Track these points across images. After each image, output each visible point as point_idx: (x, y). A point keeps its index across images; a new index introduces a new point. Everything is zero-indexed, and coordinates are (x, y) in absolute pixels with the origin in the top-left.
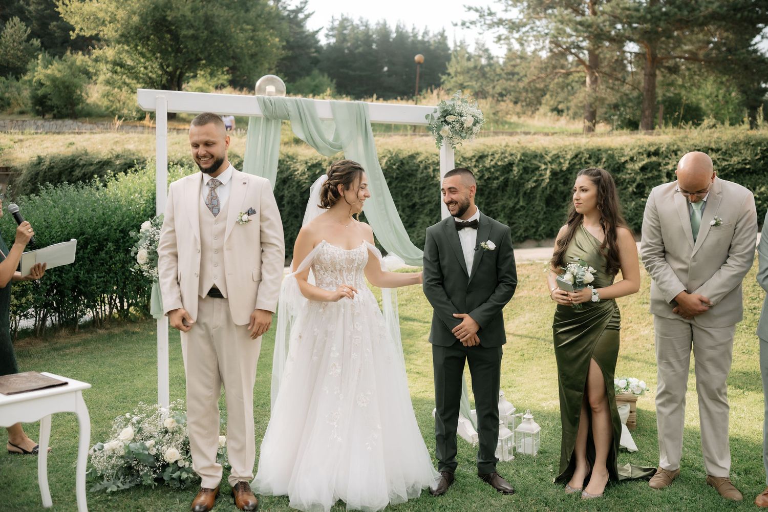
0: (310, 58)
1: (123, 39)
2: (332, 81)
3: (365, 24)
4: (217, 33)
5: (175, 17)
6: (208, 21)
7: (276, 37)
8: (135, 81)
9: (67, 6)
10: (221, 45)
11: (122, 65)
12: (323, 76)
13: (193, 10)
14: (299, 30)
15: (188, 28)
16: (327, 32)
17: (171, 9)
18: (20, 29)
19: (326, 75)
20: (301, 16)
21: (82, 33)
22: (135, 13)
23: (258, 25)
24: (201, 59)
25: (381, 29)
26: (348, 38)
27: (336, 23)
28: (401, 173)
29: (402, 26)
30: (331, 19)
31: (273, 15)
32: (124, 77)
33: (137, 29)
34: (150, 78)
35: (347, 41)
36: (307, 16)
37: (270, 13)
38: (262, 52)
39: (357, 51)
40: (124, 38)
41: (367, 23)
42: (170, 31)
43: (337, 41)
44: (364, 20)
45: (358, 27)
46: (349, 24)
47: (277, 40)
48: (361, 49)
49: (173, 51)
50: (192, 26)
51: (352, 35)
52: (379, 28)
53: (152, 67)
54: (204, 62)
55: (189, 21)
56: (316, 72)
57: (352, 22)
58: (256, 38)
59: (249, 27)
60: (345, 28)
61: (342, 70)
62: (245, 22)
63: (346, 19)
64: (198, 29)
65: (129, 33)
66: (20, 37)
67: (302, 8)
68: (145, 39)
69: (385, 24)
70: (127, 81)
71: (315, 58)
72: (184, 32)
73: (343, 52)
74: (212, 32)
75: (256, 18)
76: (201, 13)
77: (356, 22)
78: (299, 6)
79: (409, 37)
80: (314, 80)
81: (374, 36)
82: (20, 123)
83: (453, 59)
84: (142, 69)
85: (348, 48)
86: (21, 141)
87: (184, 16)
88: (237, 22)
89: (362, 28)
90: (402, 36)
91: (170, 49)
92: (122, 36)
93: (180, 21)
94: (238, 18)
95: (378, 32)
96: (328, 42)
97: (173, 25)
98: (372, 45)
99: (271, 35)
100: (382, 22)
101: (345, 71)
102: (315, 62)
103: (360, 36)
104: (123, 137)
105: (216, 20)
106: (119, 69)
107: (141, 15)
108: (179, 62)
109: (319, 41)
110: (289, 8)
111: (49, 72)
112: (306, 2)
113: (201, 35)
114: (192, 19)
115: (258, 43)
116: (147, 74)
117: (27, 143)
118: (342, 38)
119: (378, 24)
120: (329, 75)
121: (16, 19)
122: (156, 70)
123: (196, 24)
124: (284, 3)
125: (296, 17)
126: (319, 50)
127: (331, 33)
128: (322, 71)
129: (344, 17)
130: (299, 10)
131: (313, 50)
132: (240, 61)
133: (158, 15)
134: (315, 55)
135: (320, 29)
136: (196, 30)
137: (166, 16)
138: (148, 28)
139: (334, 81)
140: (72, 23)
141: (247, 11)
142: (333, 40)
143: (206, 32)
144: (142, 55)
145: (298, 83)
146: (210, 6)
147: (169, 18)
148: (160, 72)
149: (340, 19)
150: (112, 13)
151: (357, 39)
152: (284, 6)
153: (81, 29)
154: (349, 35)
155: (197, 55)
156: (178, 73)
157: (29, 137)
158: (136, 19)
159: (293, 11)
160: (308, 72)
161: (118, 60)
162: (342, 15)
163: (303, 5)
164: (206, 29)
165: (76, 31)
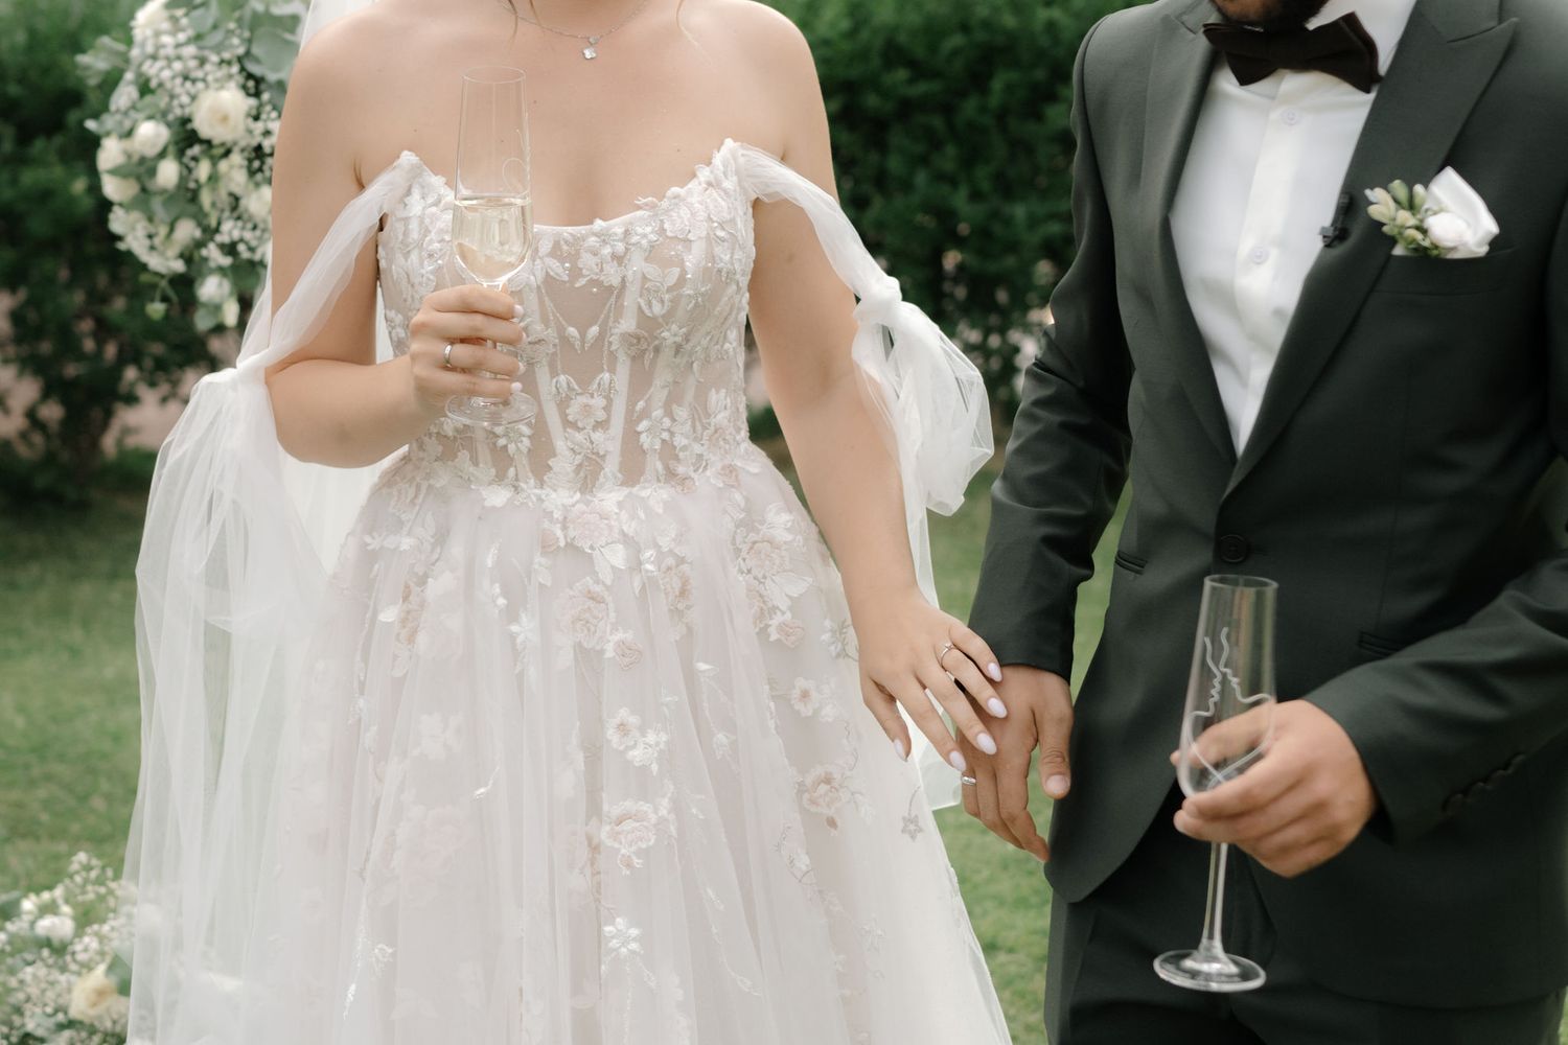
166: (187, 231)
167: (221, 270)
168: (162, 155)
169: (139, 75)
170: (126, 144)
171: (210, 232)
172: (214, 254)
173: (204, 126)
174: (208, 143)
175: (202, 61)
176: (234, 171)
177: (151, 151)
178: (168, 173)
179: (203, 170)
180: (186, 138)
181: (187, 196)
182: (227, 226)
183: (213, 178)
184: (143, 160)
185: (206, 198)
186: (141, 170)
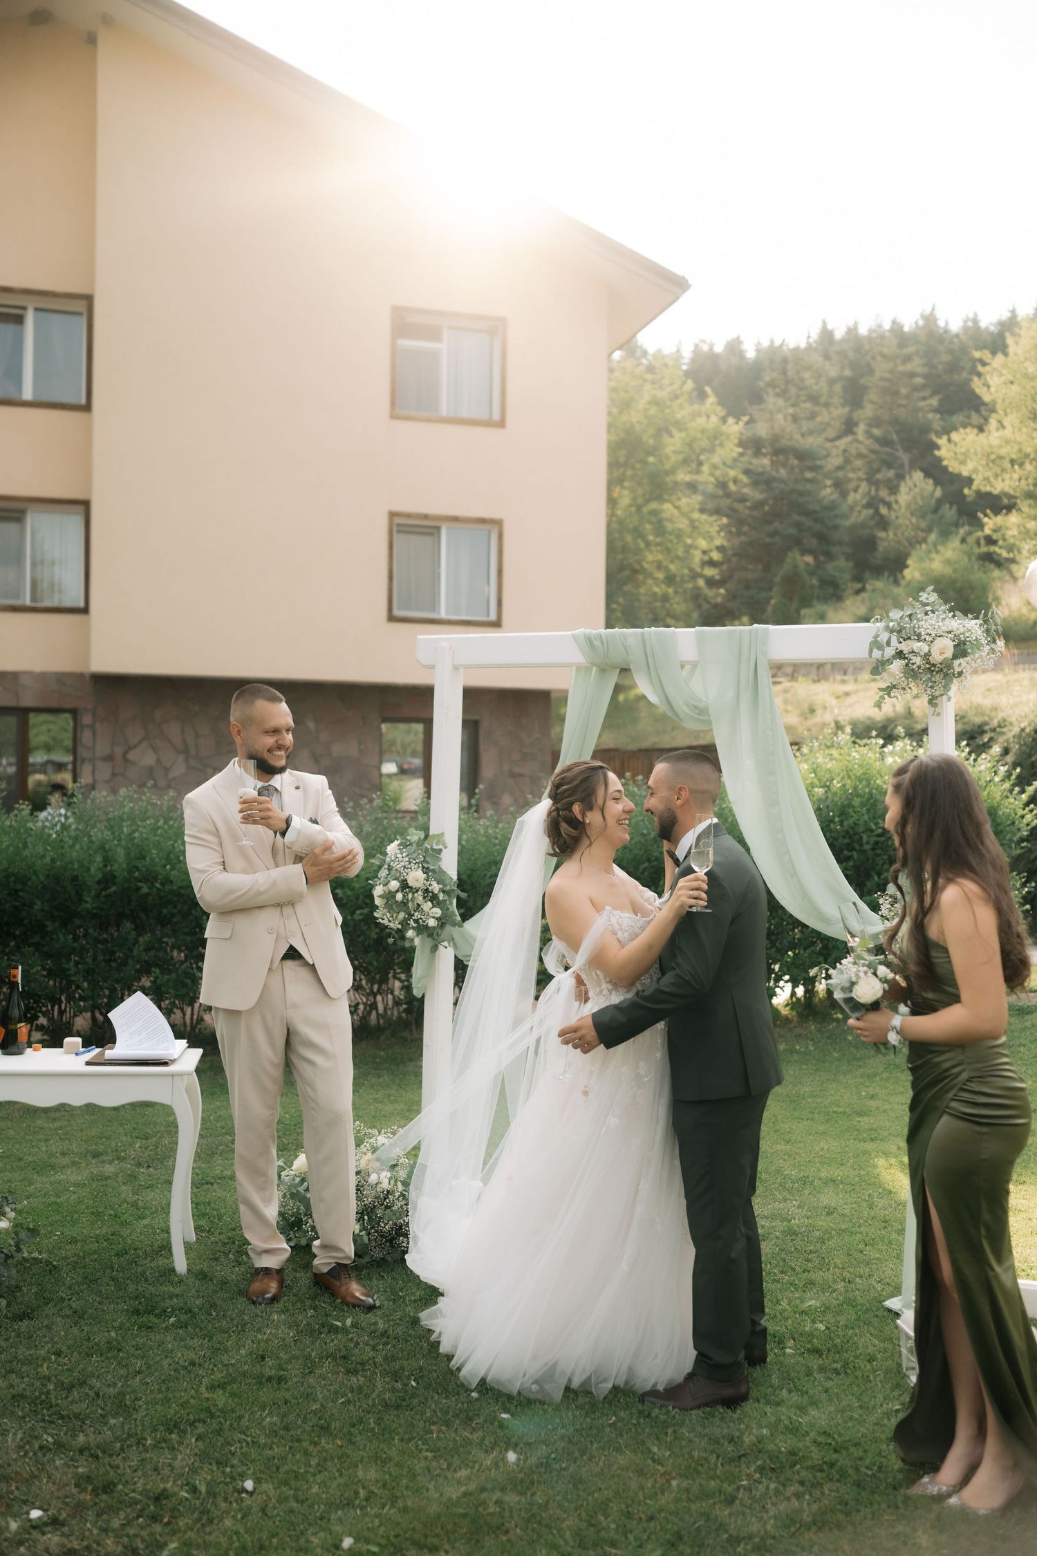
9: (956, 444)
21: (987, 488)
86: (847, 694)
117: (853, 698)
140: (966, 472)
153: (985, 481)
157: (860, 687)
165: (974, 487)
166: (402, 915)
167: (413, 928)
168: (397, 891)
169: (389, 866)
170: (385, 888)
171: (411, 915)
172: (412, 922)
173: (410, 883)
174: (411, 888)
175: (410, 863)
176: (419, 897)
177: (393, 890)
178: (399, 896)
179: (410, 895)
180: (405, 885)
181: (404, 904)
182: (416, 914)
183: (413, 899)
184: (390, 892)
185: (410, 905)
186: (390, 896)
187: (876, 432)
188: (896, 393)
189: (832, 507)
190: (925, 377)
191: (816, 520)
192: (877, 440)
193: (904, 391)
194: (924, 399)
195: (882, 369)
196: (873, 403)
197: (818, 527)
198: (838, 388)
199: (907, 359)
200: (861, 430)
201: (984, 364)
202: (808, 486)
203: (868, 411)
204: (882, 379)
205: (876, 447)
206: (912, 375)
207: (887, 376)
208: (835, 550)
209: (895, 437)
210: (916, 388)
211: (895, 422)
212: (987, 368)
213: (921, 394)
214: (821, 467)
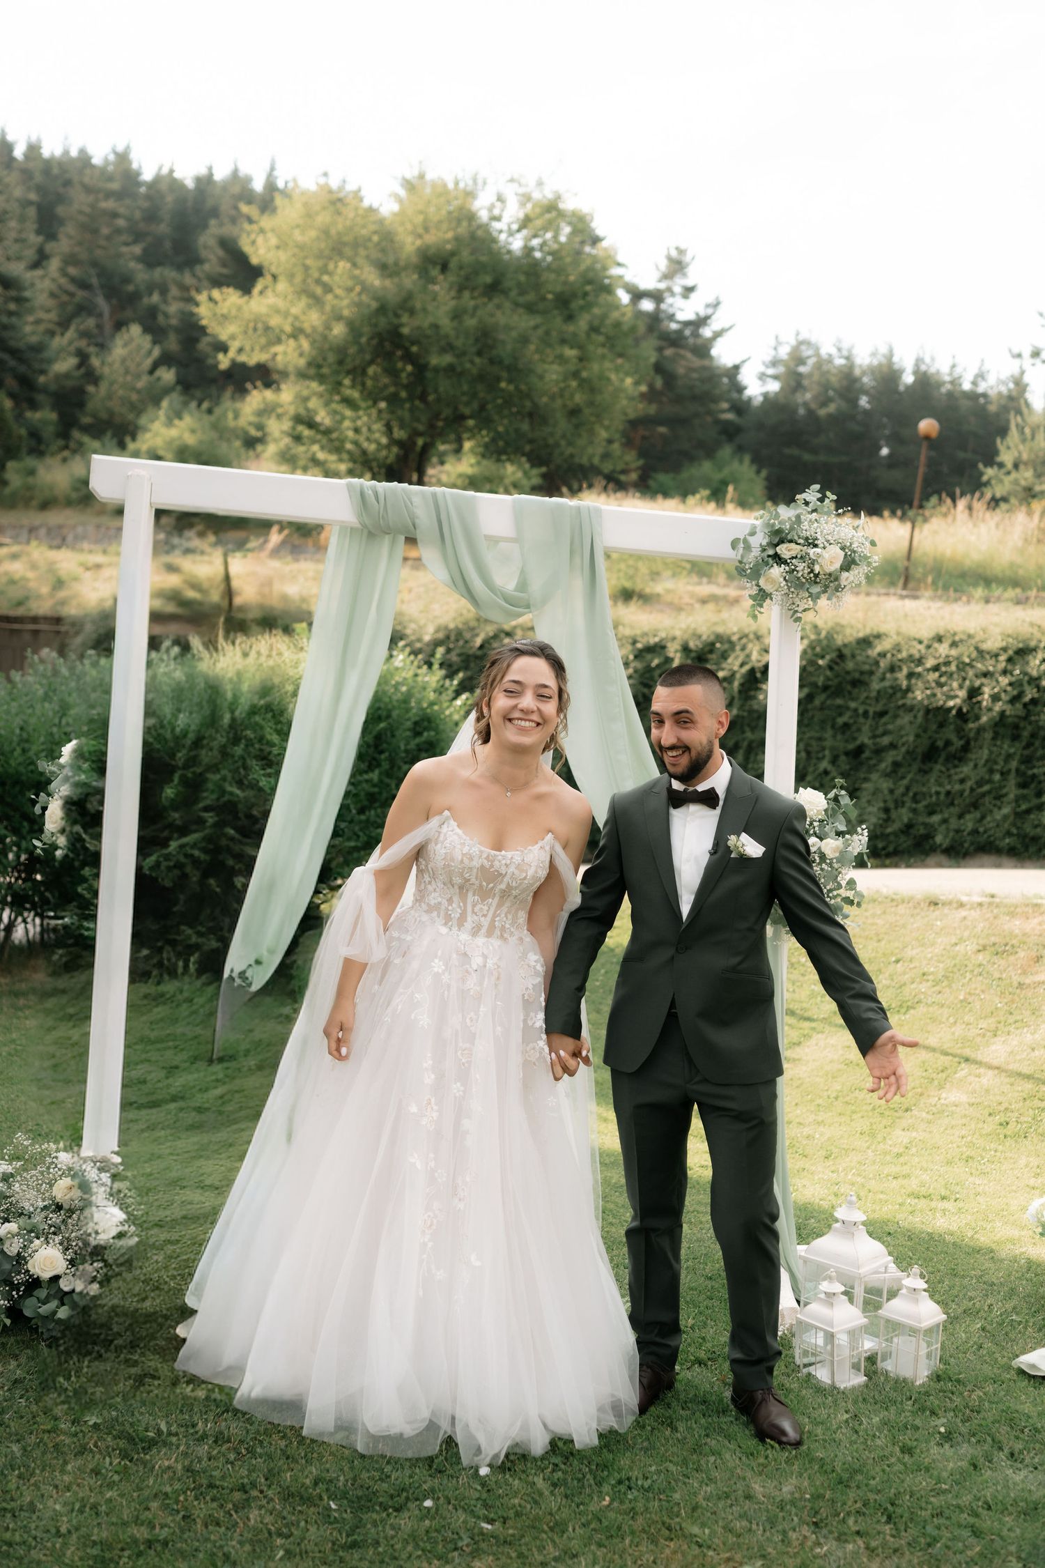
0: (717, 422)
1: (312, 371)
2: (758, 472)
3: (845, 353)
4: (501, 362)
5: (419, 328)
6: (485, 339)
7: (627, 374)
8: (333, 458)
9: (216, 303)
10: (511, 387)
11: (311, 425)
12: (741, 461)
13: (457, 315)
14: (696, 362)
15: (443, 350)
16: (762, 369)
17: (412, 312)
18: (139, 347)
19: (747, 459)
20: (707, 332)
21: (242, 358)
22: (339, 318)
23: (591, 348)
24: (463, 418)
25: (880, 365)
26: (806, 382)
27: (784, 352)
28: (837, 676)
29: (927, 360)
30: (773, 343)
31: (625, 328)
32: (316, 448)
33: (341, 352)
34: (364, 452)
35: (805, 389)
36: (717, 335)
37: (617, 325)
38: (591, 404)
39: (822, 412)
40: (314, 370)
41: (850, 351)
42: (409, 357)
43: (782, 389)
44: (845, 346)
45: (830, 360)
46: (810, 352)
47: (629, 381)
48: (832, 408)
49: (411, 398)
50: (449, 347)
51: (816, 377)
52: (875, 362)
53: (369, 429)
54: (471, 423)
55: (447, 336)
56: (726, 451)
57: (817, 349)
58: (584, 374)
59: (570, 353)
60: (801, 361)
61: (787, 451)
62: (563, 341)
63: (806, 343)
64: (464, 354)
65: (325, 359)
66: (139, 365)
67: (707, 318)
68: (358, 373)
69: (890, 355)
70: (321, 456)
71: (728, 423)
72: (435, 360)
73: (795, 411)
74: (492, 361)
75: (588, 334)
76: (471, 322)
77: (827, 349)
78: (702, 313)
79: (940, 384)
80: (720, 469)
81: (865, 380)
82: (112, 532)
83: (1013, 431)
84: (350, 434)
85: (805, 404)
86: (98, 566)
87: (436, 327)
88: (546, 341)
89: (839, 362)
90: (925, 382)
91: (403, 394)
92: (309, 364)
93: (428, 337)
94: (547, 333)
95: (872, 370)
96: (764, 390)
97: (413, 343)
98: (857, 399)
99: (617, 369)
100: (883, 350)
101: (795, 452)
102: (730, 432)
103: (834, 380)
104: (287, 568)
105: (502, 336)
106: (306, 432)
107: (351, 324)
108: (418, 420)
109: (745, 388)
110: (681, 316)
111: (173, 432)
112: (716, 305)
113: (468, 366)
114: (452, 333)
115: (590, 387)
116: (356, 443)
117: (107, 572)
118: (794, 381)
119: (874, 354)
120: (753, 461)
121: (135, 329)
122: (377, 435)
123: (459, 343)
124: (671, 305)
125: (696, 335)
126: (741, 407)
127: (771, 371)
128: (740, 449)
129: (801, 338)
130: (702, 321)
131: (725, 405)
132: (544, 421)
133: (383, 322)
134: (730, 416)
135: (744, 362)
136: (458, 356)
137: (402, 325)
138: (361, 350)
139: (764, 473)
140: (223, 337)
141: (570, 318)
142: (774, 387)
143: (477, 360)
144: (348, 402)
145: (685, 475)
146: (490, 306)
147: (405, 331)
148: (384, 441)
149: (794, 342)
150: (296, 318)
151: (826, 386)
152: (671, 311)
153: (240, 350)
154: (810, 375)
155: (456, 409)
156: (420, 442)
157: (115, 559)
158: (339, 330)
159: (687, 324)
160: (710, 452)
161: (302, 411)
162: (798, 334)
163: (710, 311)
164: (479, 353)
165: (232, 353)
187: (72, 271)
188: (95, 231)
189: (38, 348)
190: (128, 219)
191: (21, 360)
192: (73, 280)
193: (105, 231)
194: (127, 244)
195: (79, 201)
196: (70, 237)
197: (22, 369)
198: (32, 212)
199: (109, 195)
200: (54, 264)
201: (250, 220)
202: (14, 320)
203: (63, 245)
204: (80, 212)
205: (72, 288)
206: (115, 215)
207: (87, 210)
208: (41, 398)
209: (95, 281)
210: (118, 231)
211: (94, 264)
212: (254, 227)
213: (124, 238)
214: (27, 300)
